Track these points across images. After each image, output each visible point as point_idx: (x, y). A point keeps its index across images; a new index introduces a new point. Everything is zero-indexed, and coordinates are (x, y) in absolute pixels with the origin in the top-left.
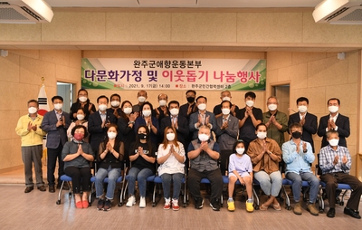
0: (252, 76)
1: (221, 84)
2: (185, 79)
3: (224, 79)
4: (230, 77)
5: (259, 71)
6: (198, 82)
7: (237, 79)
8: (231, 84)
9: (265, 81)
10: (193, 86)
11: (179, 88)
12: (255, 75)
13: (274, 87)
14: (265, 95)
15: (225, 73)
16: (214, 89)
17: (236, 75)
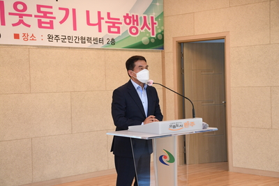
0: (145, 24)
1: (99, 36)
2: (33, 22)
3: (105, 26)
4: (114, 24)
5: (154, 15)
6: (59, 29)
7: (124, 28)
8: (115, 36)
9: (162, 34)
10: (50, 37)
11: (20, 42)
12: (149, 22)
13: (181, 45)
14: (163, 57)
15: (104, 15)
16: (87, 45)
17: (122, 20)
